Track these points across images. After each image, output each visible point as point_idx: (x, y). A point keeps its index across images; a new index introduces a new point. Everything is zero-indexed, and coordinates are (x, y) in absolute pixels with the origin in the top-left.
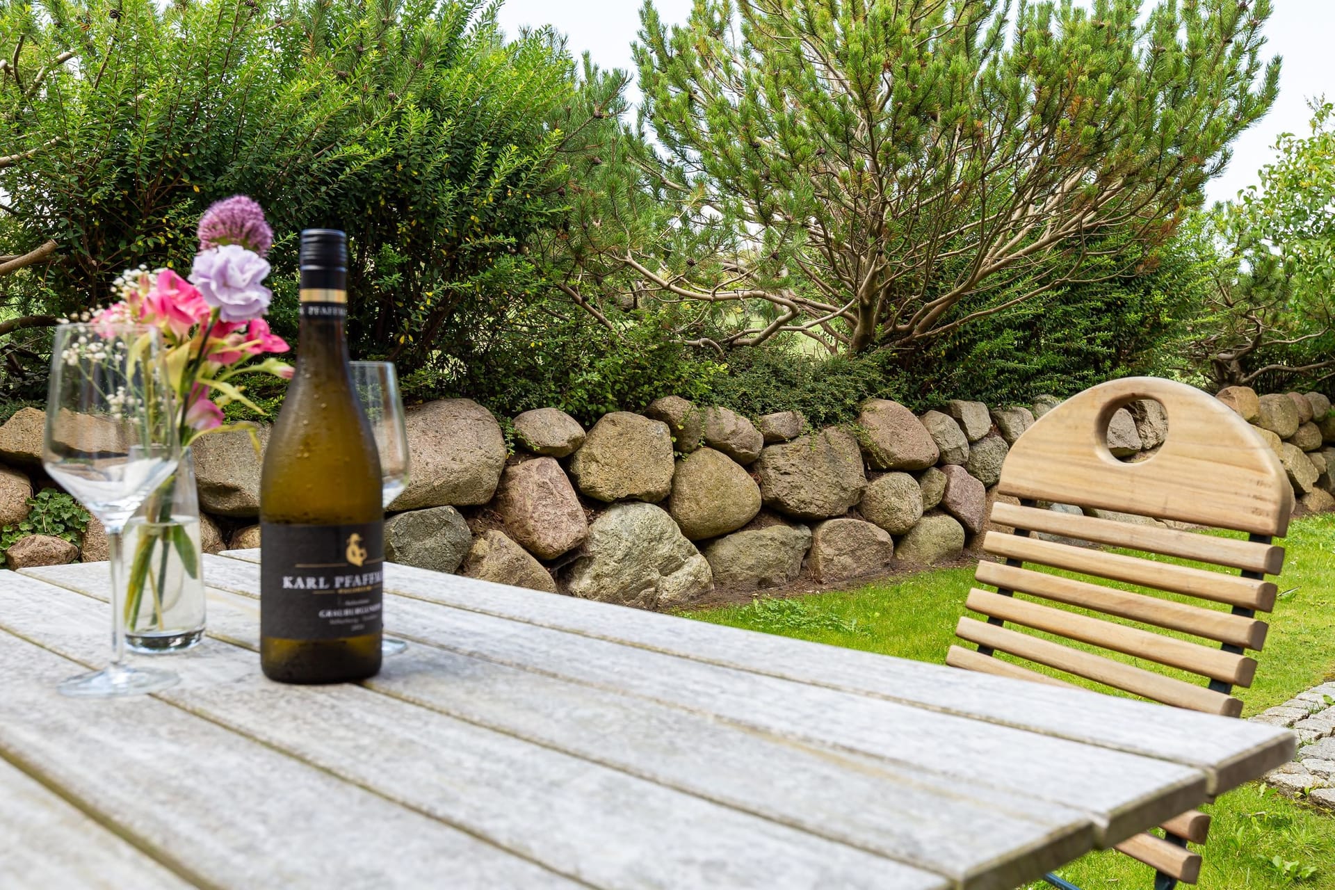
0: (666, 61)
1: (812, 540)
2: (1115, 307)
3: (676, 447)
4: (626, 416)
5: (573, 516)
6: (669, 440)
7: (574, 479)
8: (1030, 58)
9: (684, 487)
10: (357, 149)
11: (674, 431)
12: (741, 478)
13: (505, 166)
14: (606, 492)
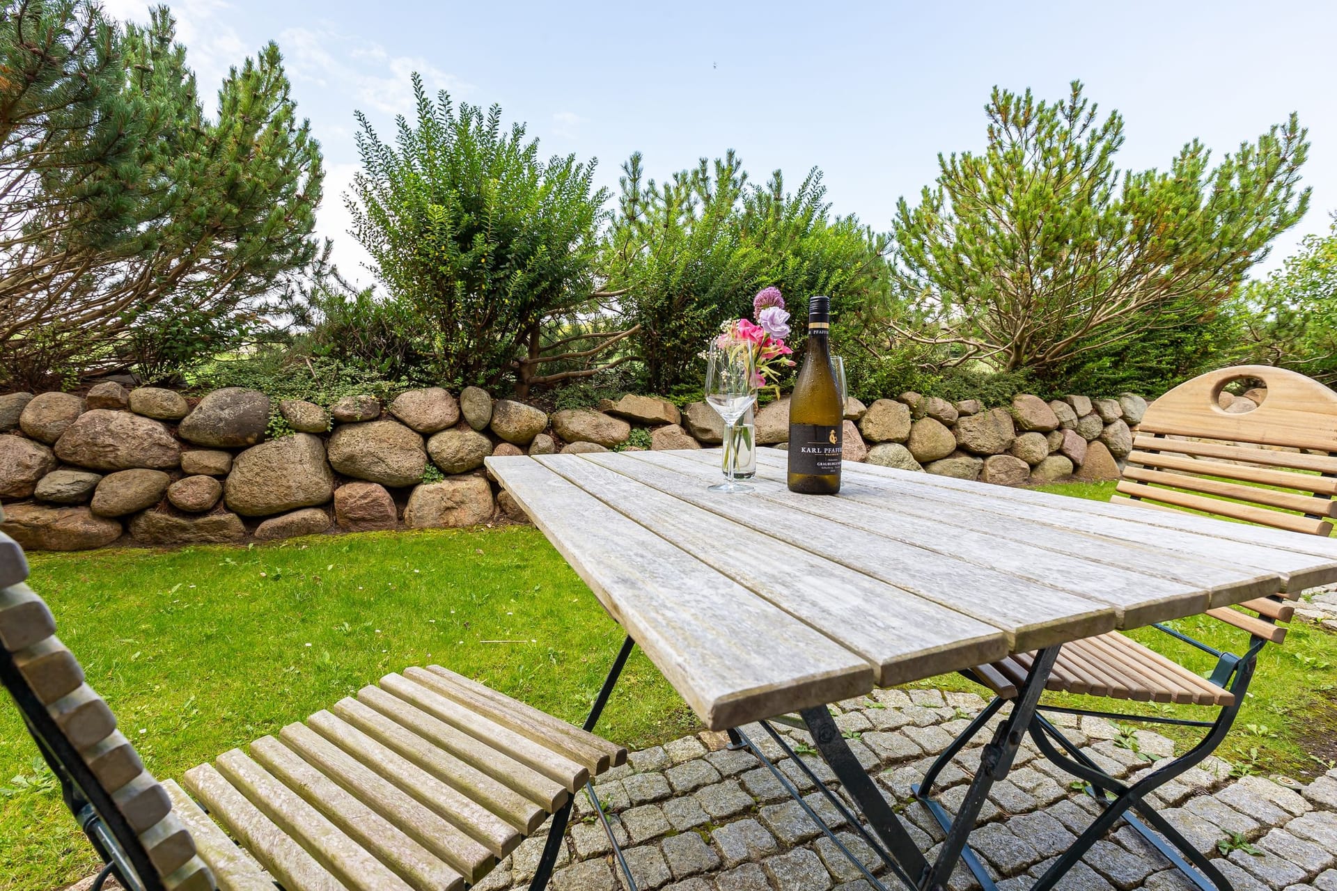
0: (910, 227)
1: (983, 465)
2: (1177, 343)
3: (912, 416)
4: (887, 401)
5: (860, 448)
6: (908, 413)
7: (860, 431)
8: (1131, 204)
9: (916, 436)
10: (765, 278)
11: (911, 409)
12: (946, 433)
13: (834, 280)
14: (876, 437)
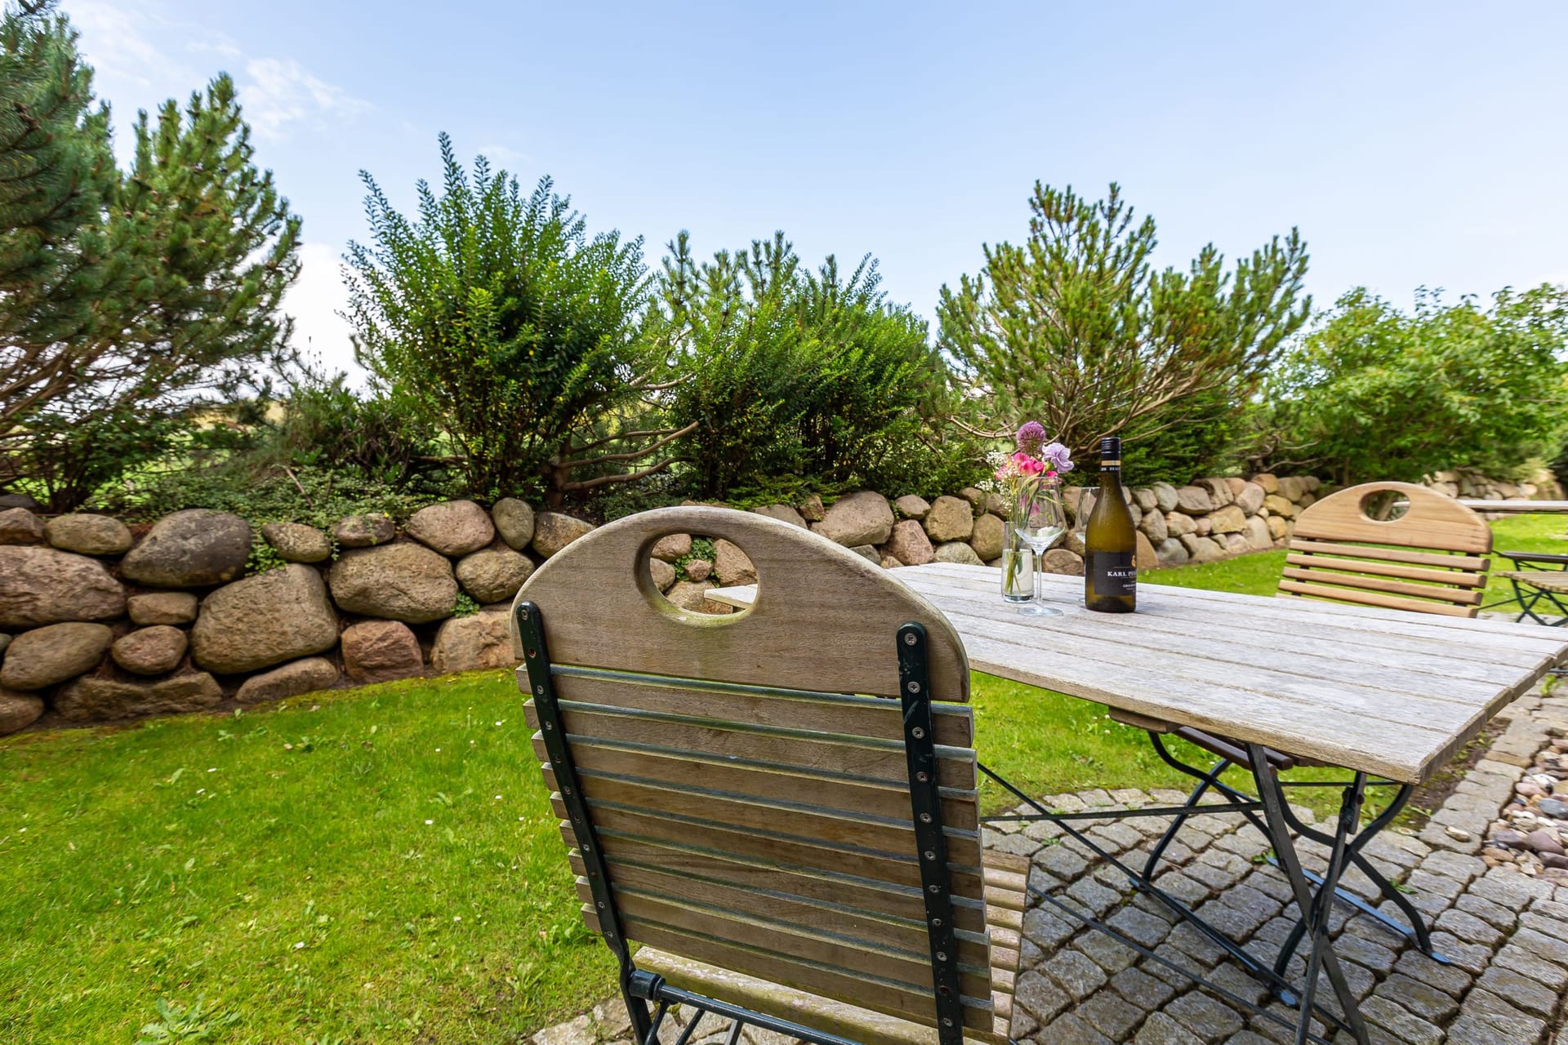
0: (954, 315)
2: (1198, 433)
3: (974, 513)
4: (948, 498)
5: (927, 549)
6: (970, 510)
7: (926, 530)
8: (1168, 305)
9: (978, 534)
11: (972, 505)
14: (942, 537)
